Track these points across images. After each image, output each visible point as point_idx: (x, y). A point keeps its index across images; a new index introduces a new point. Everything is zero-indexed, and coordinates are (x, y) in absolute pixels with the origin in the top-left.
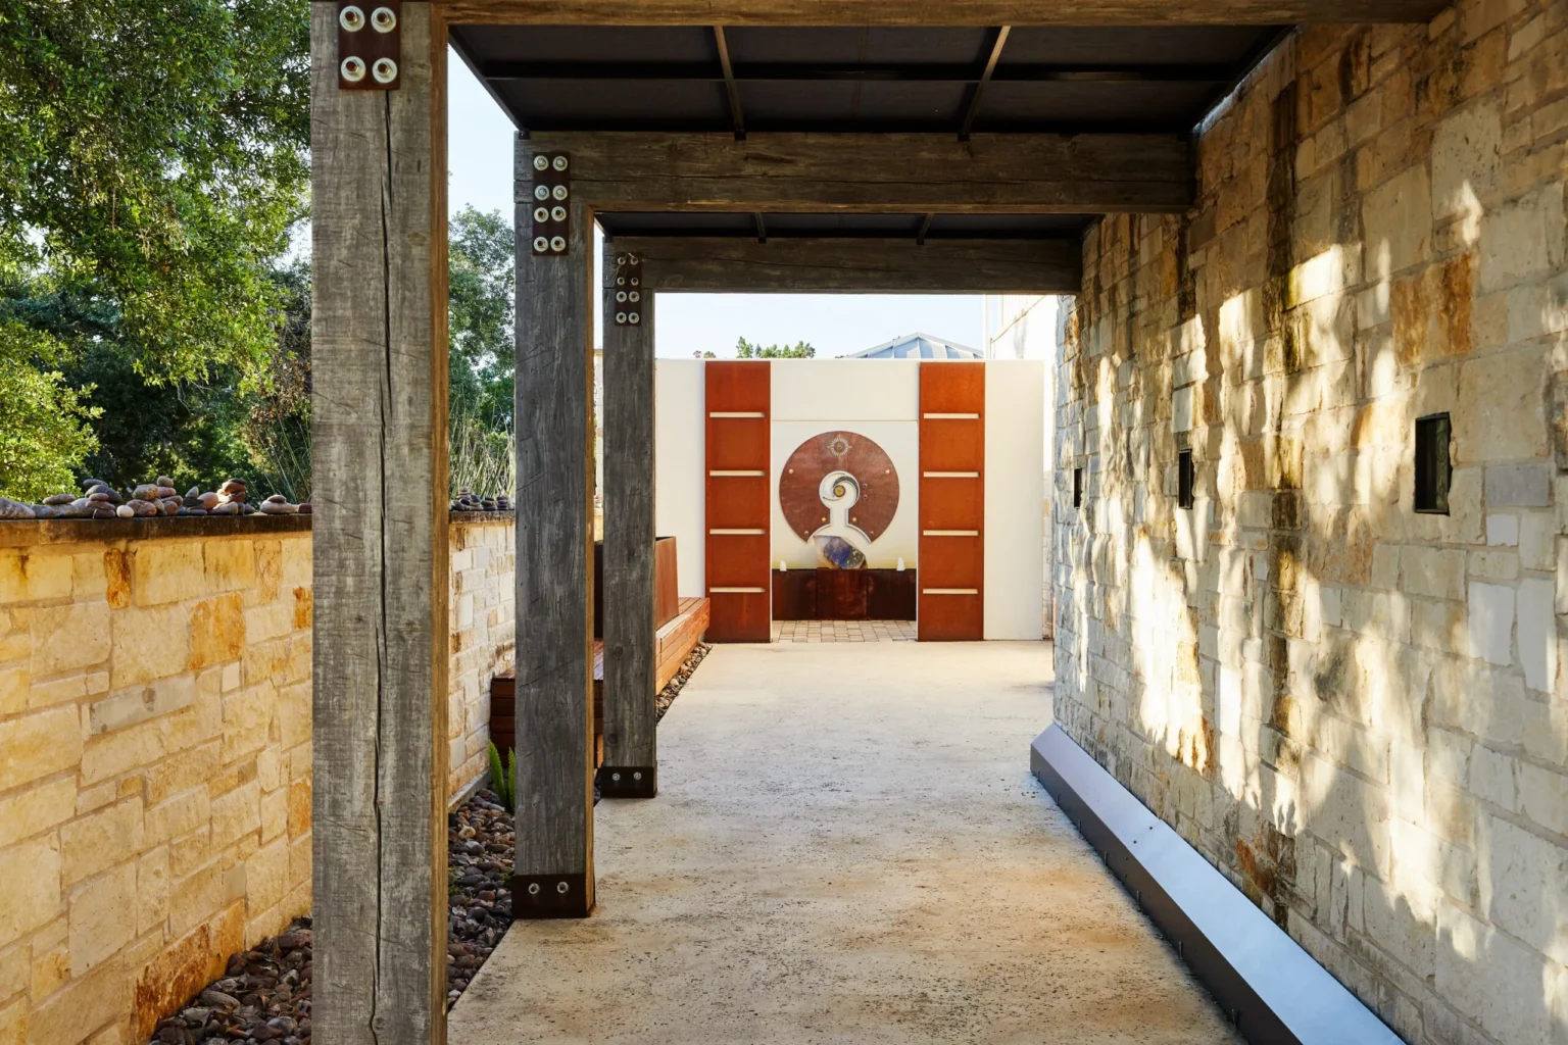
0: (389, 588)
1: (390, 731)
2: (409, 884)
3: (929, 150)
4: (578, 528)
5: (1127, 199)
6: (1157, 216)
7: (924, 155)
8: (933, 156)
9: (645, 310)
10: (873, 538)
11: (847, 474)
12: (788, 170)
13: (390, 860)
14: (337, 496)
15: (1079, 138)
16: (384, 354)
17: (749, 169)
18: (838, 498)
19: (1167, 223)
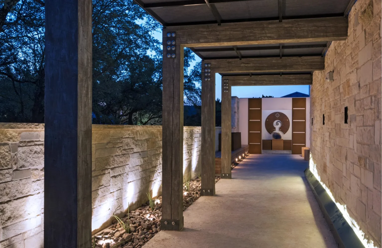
0: (173, 135)
1: (173, 158)
2: (176, 181)
3: (274, 60)
4: (212, 128)
5: (311, 68)
6: (320, 71)
7: (274, 61)
8: (275, 62)
9: (229, 90)
10: (284, 134)
11: (279, 121)
12: (249, 65)
13: (173, 177)
14: (166, 121)
15: (302, 57)
16: (173, 99)
17: (242, 65)
18: (277, 126)
19: (322, 72)
